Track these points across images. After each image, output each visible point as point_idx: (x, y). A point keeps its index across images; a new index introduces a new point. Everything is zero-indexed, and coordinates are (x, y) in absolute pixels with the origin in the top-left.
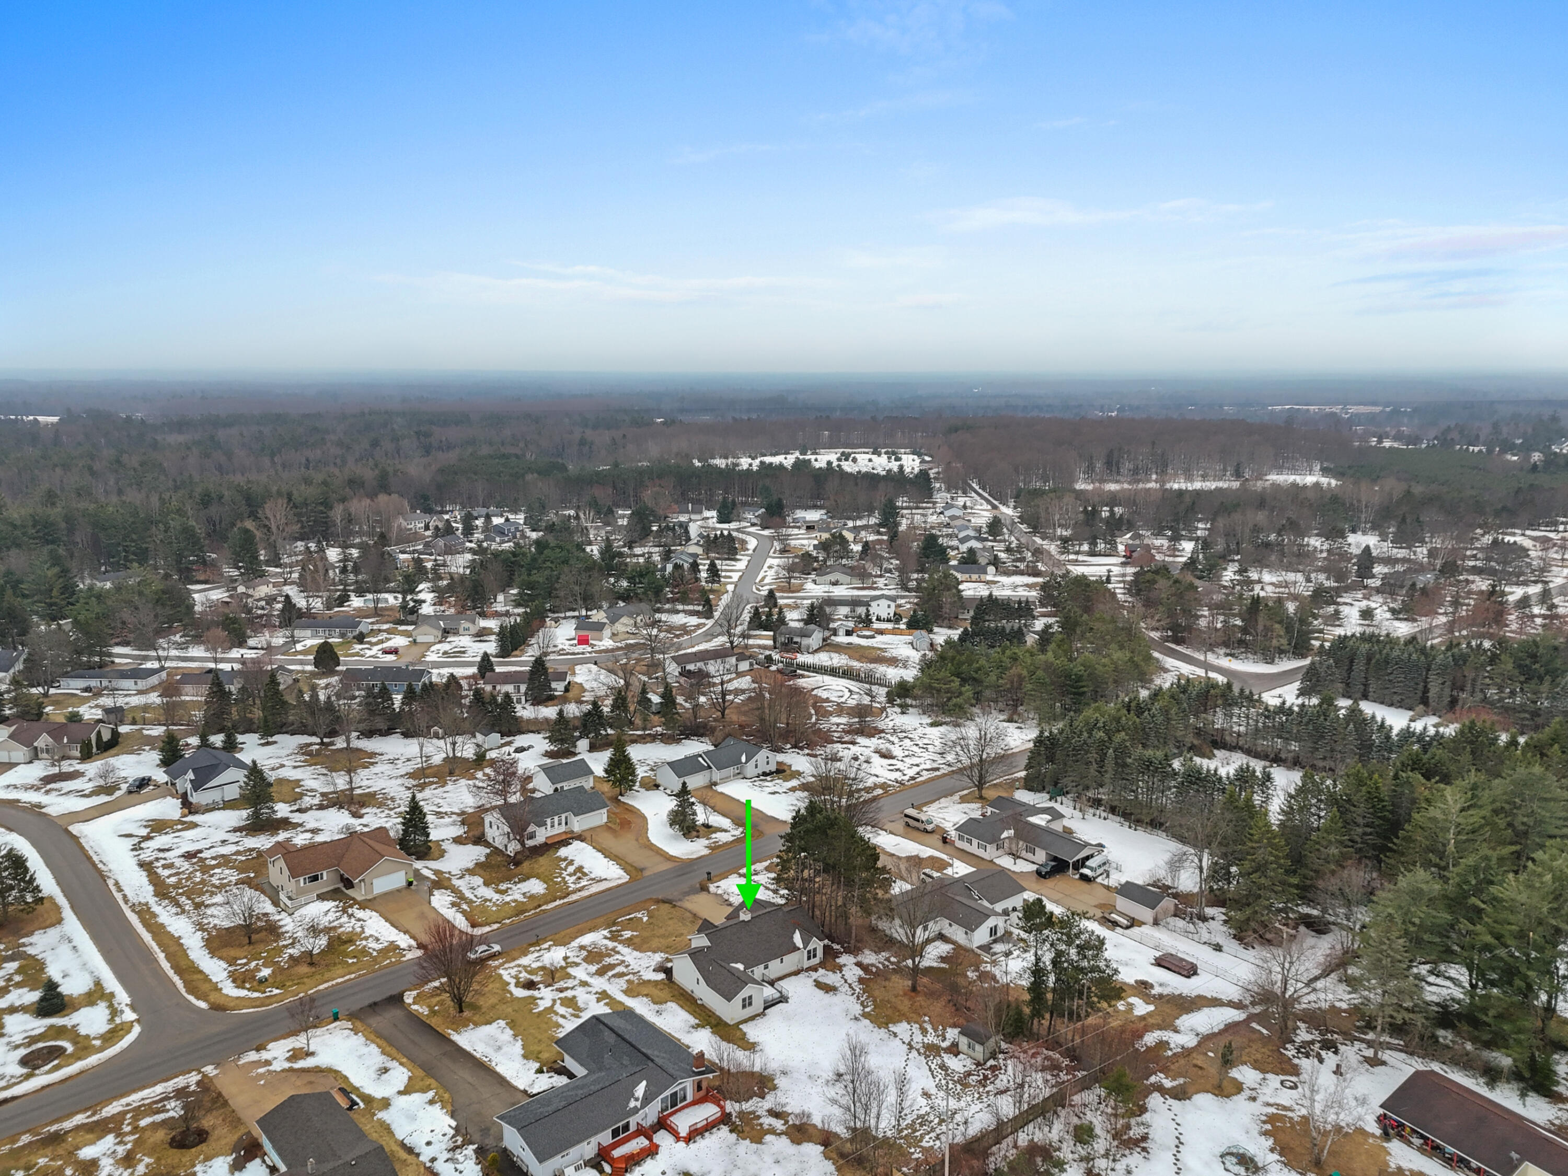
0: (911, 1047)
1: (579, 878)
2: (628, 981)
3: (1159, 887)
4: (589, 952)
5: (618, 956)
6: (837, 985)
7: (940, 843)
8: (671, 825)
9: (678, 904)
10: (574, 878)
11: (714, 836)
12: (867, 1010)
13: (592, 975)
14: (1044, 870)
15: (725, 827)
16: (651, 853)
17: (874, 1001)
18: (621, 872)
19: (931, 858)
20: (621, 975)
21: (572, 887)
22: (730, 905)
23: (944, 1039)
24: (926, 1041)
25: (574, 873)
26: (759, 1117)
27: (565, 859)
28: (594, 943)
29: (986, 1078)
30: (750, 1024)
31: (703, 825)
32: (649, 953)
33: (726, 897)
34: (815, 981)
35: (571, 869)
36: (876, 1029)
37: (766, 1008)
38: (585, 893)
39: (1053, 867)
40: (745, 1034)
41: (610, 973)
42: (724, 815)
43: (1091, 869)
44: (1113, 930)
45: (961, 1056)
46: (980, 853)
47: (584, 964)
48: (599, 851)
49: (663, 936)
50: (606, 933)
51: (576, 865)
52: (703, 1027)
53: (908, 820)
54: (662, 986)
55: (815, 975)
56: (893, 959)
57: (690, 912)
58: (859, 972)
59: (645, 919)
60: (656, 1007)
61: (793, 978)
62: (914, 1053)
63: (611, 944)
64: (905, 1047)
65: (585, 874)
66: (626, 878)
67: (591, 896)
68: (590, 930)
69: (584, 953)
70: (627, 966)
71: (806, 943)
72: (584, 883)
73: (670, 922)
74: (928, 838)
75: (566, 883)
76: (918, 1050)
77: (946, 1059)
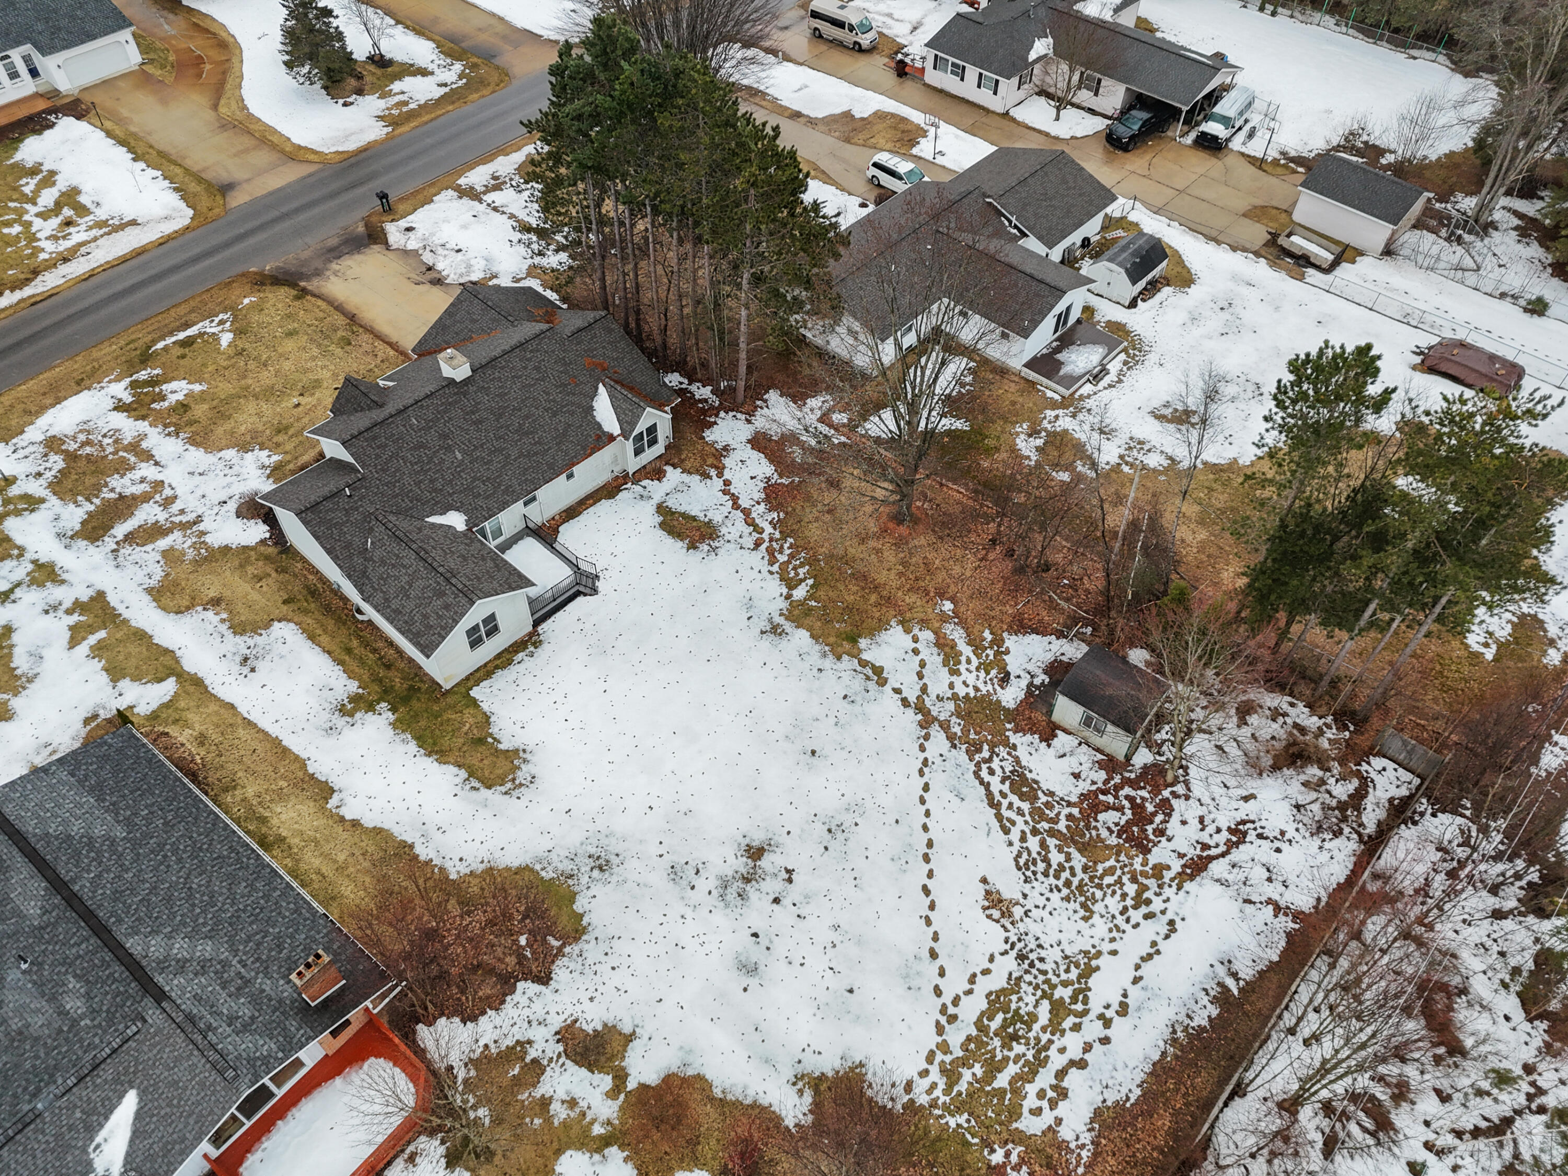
0: (927, 721)
1: (68, 223)
2: (169, 555)
3: (1359, 153)
4: (71, 457)
5: (147, 471)
6: (717, 517)
7: (890, 78)
8: (289, 65)
9: (312, 285)
10: (55, 222)
11: (396, 86)
12: (800, 593)
13: (68, 538)
14: (1124, 132)
15: (422, 62)
16: (247, 141)
17: (812, 561)
18: (173, 200)
19: (880, 116)
20: (153, 532)
21: (49, 247)
22: (438, 281)
23: (1005, 679)
24: (961, 691)
25: (57, 208)
26: (537, 1068)
27: (34, 171)
28: (86, 428)
29: (1140, 816)
30: (502, 678)
31: (371, 58)
32: (230, 454)
33: (428, 258)
34: (661, 509)
35: (48, 198)
36: (829, 663)
37: (537, 623)
38: (77, 268)
39: (1145, 124)
40: (486, 719)
41: (121, 530)
42: (419, 30)
43: (1226, 121)
44: (1301, 278)
45: (1062, 741)
46: (984, 97)
47: (54, 500)
48: (122, 142)
49: (269, 393)
50: (120, 390)
51: (62, 183)
52: (370, 707)
53: (818, 23)
54: (257, 568)
55: (657, 490)
56: (838, 418)
57: (339, 308)
58: (763, 468)
59: (226, 339)
60: (239, 644)
61: (604, 505)
62: (938, 740)
63: (128, 427)
64: (911, 718)
65: (82, 210)
66: (183, 216)
67: (91, 275)
68: (81, 384)
69: (57, 462)
70: (168, 502)
71: (627, 422)
72: (78, 235)
73: (289, 345)
74: (863, 64)
75: (33, 238)
76: (945, 726)
77: (1021, 752)
